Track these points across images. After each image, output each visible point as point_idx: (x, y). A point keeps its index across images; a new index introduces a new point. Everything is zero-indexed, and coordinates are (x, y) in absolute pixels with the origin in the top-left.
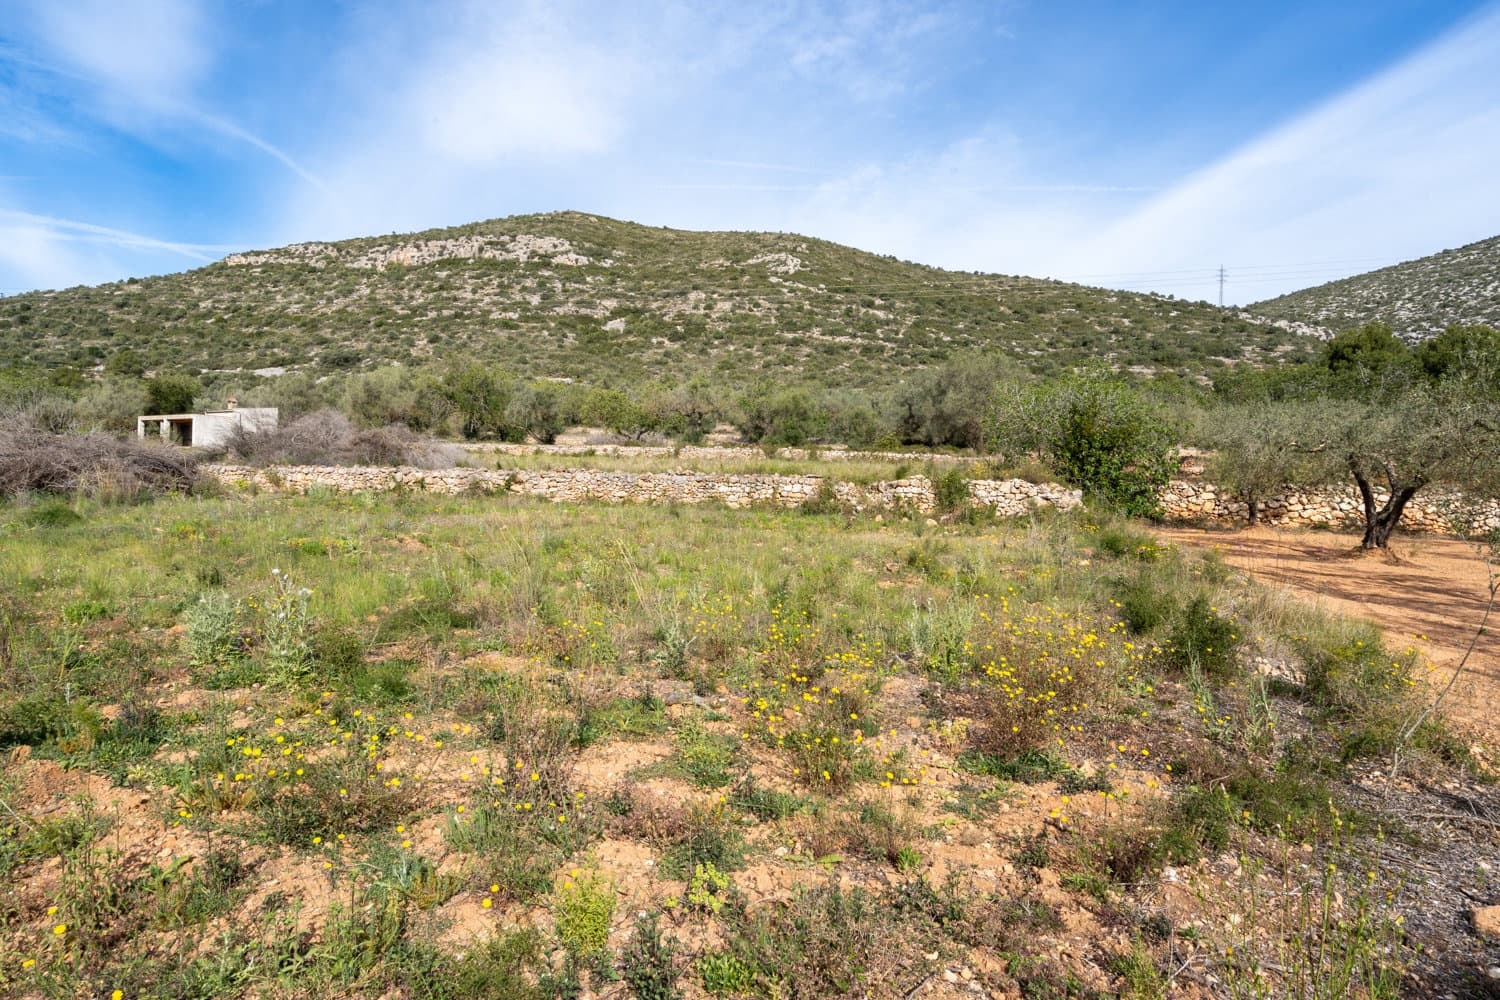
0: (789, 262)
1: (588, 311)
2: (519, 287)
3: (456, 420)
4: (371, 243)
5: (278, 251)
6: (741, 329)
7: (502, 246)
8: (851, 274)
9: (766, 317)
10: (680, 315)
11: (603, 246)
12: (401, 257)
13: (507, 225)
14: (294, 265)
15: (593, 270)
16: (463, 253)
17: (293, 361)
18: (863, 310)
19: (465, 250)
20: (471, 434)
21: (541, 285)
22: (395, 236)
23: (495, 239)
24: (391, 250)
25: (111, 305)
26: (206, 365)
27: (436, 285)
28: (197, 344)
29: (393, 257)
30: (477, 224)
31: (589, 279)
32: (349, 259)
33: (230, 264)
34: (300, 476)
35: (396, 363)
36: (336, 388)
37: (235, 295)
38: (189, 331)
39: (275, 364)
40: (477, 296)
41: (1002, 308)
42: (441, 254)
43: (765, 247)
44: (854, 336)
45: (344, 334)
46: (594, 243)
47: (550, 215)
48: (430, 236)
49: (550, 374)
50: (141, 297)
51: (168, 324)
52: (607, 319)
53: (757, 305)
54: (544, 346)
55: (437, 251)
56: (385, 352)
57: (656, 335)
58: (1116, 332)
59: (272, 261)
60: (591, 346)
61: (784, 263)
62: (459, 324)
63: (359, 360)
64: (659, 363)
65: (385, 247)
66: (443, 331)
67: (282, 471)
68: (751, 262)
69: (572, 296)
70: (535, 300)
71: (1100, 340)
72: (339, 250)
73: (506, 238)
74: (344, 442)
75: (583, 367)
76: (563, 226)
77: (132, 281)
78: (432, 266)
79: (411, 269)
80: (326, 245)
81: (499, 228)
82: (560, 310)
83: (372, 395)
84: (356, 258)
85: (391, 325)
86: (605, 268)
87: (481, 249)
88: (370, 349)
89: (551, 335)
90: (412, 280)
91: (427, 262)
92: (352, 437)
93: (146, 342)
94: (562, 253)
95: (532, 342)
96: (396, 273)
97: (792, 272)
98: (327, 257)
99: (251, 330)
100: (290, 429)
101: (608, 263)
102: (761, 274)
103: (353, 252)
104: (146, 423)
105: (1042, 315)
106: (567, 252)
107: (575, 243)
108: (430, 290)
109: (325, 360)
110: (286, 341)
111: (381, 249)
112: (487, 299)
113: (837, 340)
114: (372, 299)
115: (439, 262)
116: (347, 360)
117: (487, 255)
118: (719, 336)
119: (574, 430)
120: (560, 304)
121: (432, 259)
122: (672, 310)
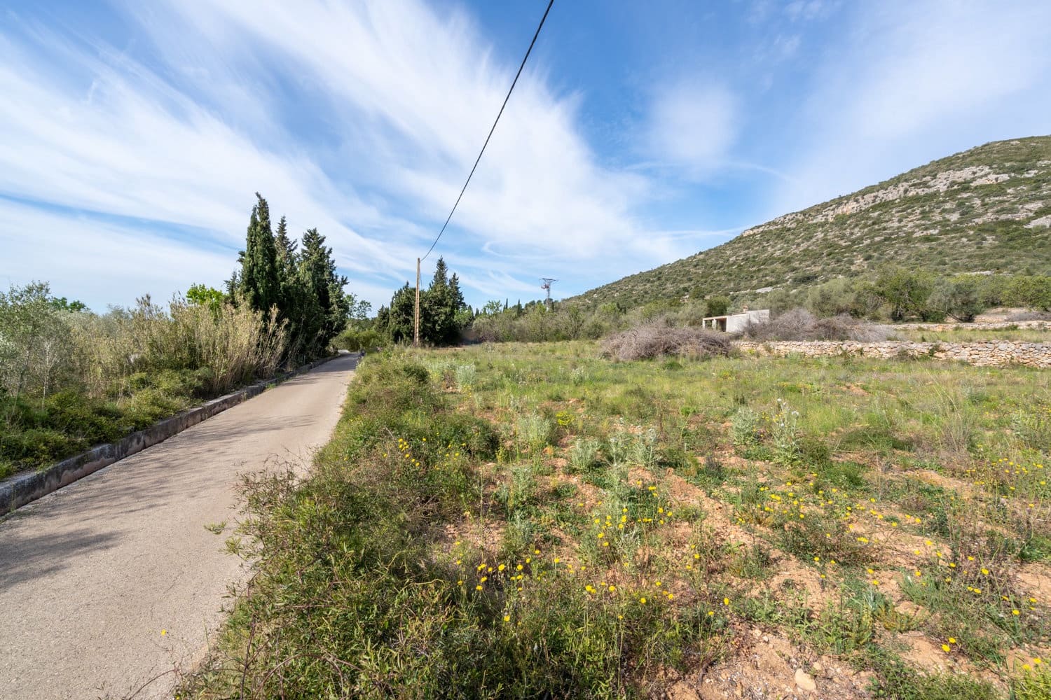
1: (1009, 216)
2: (939, 210)
3: (886, 309)
4: (825, 205)
5: (769, 224)
7: (925, 185)
11: (1026, 161)
12: (845, 210)
13: (929, 169)
14: (778, 229)
15: (1013, 183)
16: (890, 197)
17: (777, 283)
19: (893, 195)
20: (896, 318)
21: (960, 205)
22: (841, 198)
23: (919, 181)
24: (837, 207)
25: (691, 266)
26: (732, 290)
27: (870, 222)
28: (729, 280)
29: (839, 211)
30: (903, 175)
31: (1010, 191)
32: (810, 218)
33: (745, 235)
34: (782, 347)
35: (840, 276)
36: (802, 296)
37: (746, 251)
38: (725, 273)
39: (767, 285)
40: (902, 224)
42: (874, 201)
45: (807, 263)
46: (1016, 161)
47: (970, 151)
48: (863, 193)
49: (968, 269)
50: (704, 260)
51: (715, 272)
52: (1029, 220)
54: (962, 250)
55: (870, 200)
56: (833, 270)
59: (766, 229)
60: (1011, 243)
62: (887, 245)
63: (816, 277)
65: (834, 206)
66: (875, 251)
67: (772, 344)
69: (992, 207)
70: (954, 217)
72: (804, 215)
73: (928, 178)
74: (809, 326)
75: (1003, 261)
76: (983, 156)
77: (701, 253)
78: (867, 211)
79: (851, 216)
80: (796, 214)
81: (921, 173)
82: (980, 221)
83: (825, 298)
84: (815, 217)
85: (838, 253)
86: (1029, 179)
87: (906, 191)
88: (823, 270)
89: (970, 241)
90: (852, 222)
91: (863, 209)
92: (813, 324)
93: (706, 282)
94: (981, 177)
95: (951, 248)
96: (841, 221)
98: (798, 221)
99: (754, 269)
100: (776, 321)
101: (1032, 173)
103: (813, 214)
104: (706, 321)
106: (986, 175)
107: (995, 166)
108: (866, 226)
109: (795, 280)
110: (773, 272)
111: (831, 208)
112: (911, 224)
114: (824, 240)
115: (871, 207)
116: (808, 278)
117: (910, 194)
119: (994, 310)
120: (979, 216)
121: (867, 206)
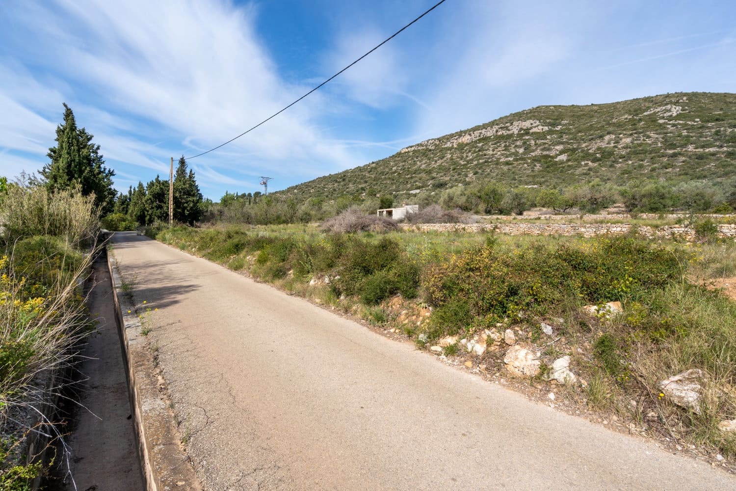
0: (673, 109)
1: (547, 153)
2: (514, 146)
3: (482, 207)
4: (452, 136)
5: (418, 145)
6: (636, 152)
7: (507, 128)
8: (721, 109)
9: (655, 143)
10: (599, 148)
11: (557, 120)
12: (463, 140)
13: (509, 119)
14: (423, 149)
15: (550, 132)
16: (489, 134)
17: (423, 187)
18: (730, 130)
19: (490, 133)
20: (488, 212)
21: (524, 143)
22: (461, 132)
23: (503, 126)
24: (459, 138)
25: (367, 172)
26: (394, 190)
27: (477, 150)
28: (392, 183)
29: (460, 141)
30: (495, 120)
31: (548, 137)
32: (443, 144)
33: (403, 152)
34: (426, 227)
35: (460, 185)
36: (438, 196)
37: (404, 164)
38: (389, 178)
39: (416, 189)
40: (494, 153)
42: (480, 136)
43: (656, 103)
44: (721, 147)
45: (441, 174)
46: (552, 119)
47: (530, 109)
48: (474, 129)
49: (527, 184)
50: (375, 168)
51: (383, 177)
52: (557, 155)
53: (649, 137)
54: (525, 172)
55: (478, 135)
56: (456, 180)
57: (584, 160)
59: (416, 149)
60: (548, 169)
61: (670, 111)
62: (486, 166)
63: (446, 184)
64: (585, 174)
65: (457, 137)
66: (479, 169)
67: (420, 225)
68: (645, 114)
69: (539, 146)
70: (521, 151)
72: (440, 141)
73: (508, 124)
74: (440, 215)
75: (543, 179)
76: (536, 114)
77: (373, 163)
78: (476, 142)
79: (467, 144)
80: (435, 140)
81: (505, 120)
82: (533, 154)
83: (451, 198)
84: (446, 143)
85: (459, 169)
86: (557, 131)
87: (497, 131)
88: (450, 179)
89: (528, 166)
90: (467, 149)
91: (474, 140)
92: (442, 214)
93: (377, 184)
94: (535, 127)
95: (519, 170)
96: (461, 147)
97: (675, 114)
98: (435, 144)
99: (409, 176)
100: (423, 212)
101: (559, 128)
102: (652, 120)
103: (445, 141)
104: (380, 212)
106: (537, 126)
107: (542, 121)
108: (475, 152)
109: (434, 185)
110: (420, 179)
111: (455, 138)
112: (499, 153)
113: (707, 150)
114: (452, 159)
115: (478, 140)
116: (442, 185)
117: (499, 133)
118: (622, 157)
119: (536, 209)
120: (533, 151)
121: (476, 139)
122: (593, 147)
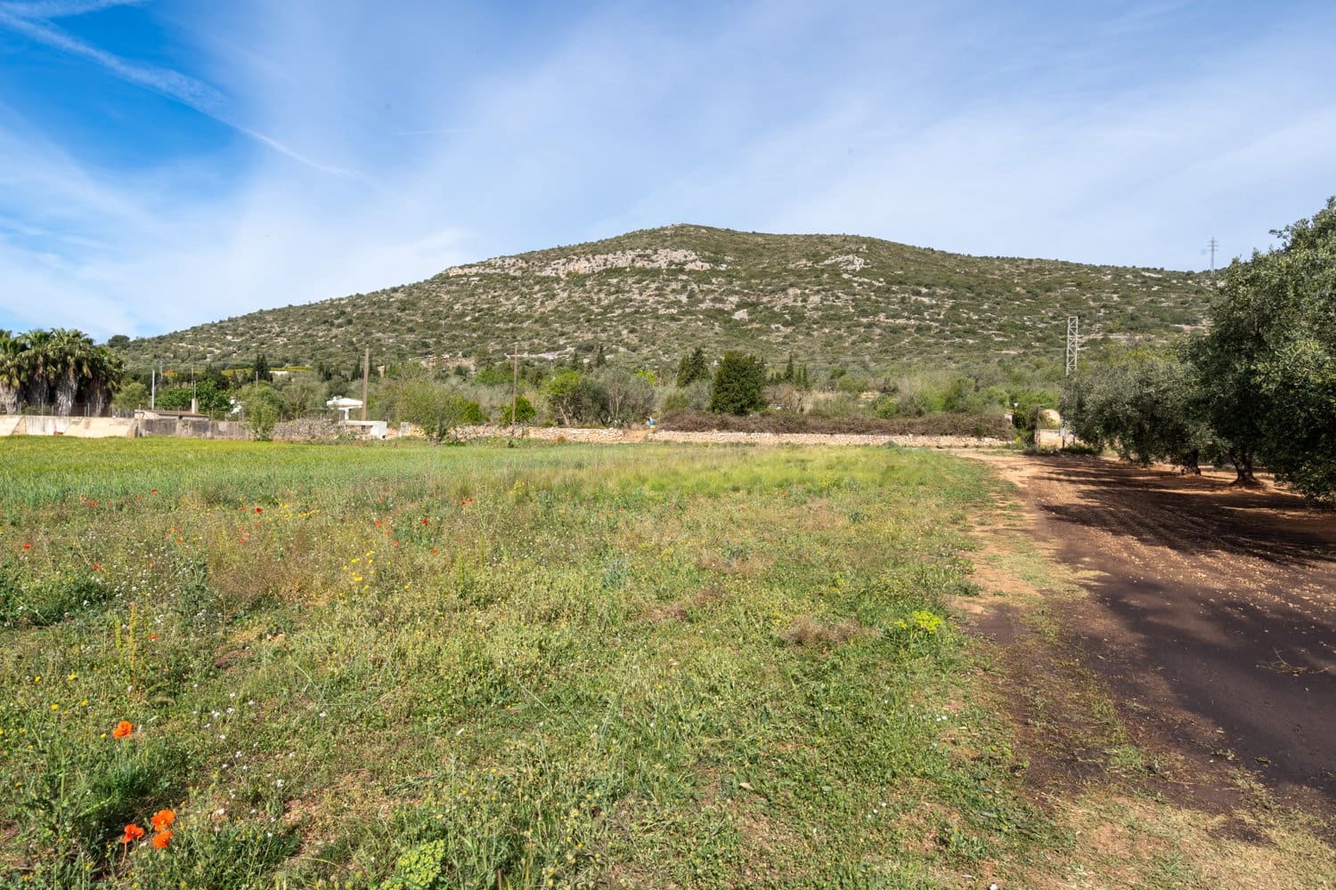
0: (856, 262)
1: (721, 306)
2: (669, 289)
6: (830, 316)
7: (648, 258)
8: (902, 268)
9: (845, 306)
10: (785, 307)
11: (717, 253)
12: (577, 268)
14: (497, 274)
16: (620, 264)
18: (914, 298)
19: (622, 260)
21: (684, 287)
23: (642, 253)
24: (565, 261)
29: (571, 268)
31: (714, 280)
32: (537, 268)
33: (450, 274)
41: (1018, 289)
42: (605, 265)
43: (835, 249)
46: (711, 253)
48: (592, 249)
52: (734, 311)
53: (838, 298)
55: (601, 262)
57: (772, 322)
58: (1104, 307)
59: (482, 271)
60: (731, 331)
61: (852, 263)
65: (564, 258)
68: (827, 262)
69: (706, 294)
70: (684, 299)
71: (1090, 313)
72: (527, 262)
73: (649, 252)
76: (685, 239)
78: (602, 274)
79: (588, 277)
81: (642, 245)
82: (703, 306)
84: (541, 267)
86: (723, 271)
87: (633, 261)
89: (703, 325)
90: (593, 285)
91: (597, 271)
94: (692, 262)
96: (577, 280)
97: (858, 269)
101: (723, 267)
102: (835, 271)
103: (538, 263)
105: (1049, 294)
106: (694, 261)
107: (698, 254)
111: (561, 261)
112: (651, 300)
113: (897, 322)
115: (606, 271)
117: (639, 264)
118: (816, 322)
120: (702, 301)
121: (600, 268)
122: (780, 301)
